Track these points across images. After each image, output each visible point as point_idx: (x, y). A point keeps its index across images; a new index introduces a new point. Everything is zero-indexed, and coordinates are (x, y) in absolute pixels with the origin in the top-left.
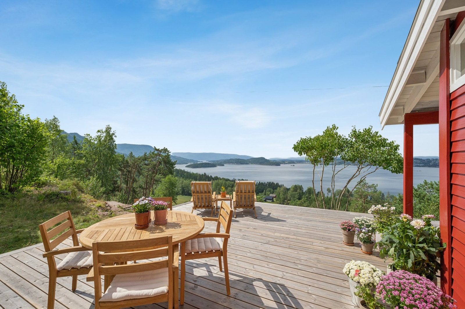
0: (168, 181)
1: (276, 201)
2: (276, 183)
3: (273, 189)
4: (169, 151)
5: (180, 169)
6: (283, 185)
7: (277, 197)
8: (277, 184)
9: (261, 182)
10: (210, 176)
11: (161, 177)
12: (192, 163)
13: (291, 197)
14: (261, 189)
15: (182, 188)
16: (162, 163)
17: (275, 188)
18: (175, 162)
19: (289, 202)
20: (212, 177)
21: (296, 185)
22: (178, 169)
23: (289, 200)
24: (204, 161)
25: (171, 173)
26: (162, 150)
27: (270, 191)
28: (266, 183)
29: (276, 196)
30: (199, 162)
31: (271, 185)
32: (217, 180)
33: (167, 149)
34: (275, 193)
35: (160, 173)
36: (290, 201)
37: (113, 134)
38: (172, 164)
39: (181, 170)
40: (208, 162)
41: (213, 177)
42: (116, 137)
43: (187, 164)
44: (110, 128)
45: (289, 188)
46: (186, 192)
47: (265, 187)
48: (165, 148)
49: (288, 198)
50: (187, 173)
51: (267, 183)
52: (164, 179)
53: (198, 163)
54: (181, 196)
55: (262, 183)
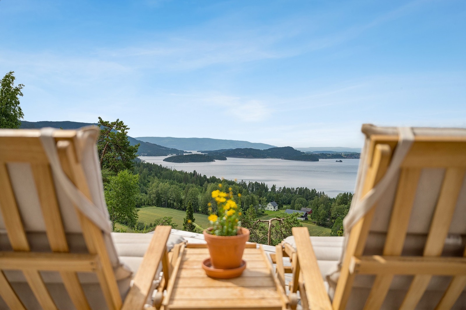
0: (121, 180)
1: (312, 218)
2: (312, 190)
3: (307, 200)
4: (127, 127)
5: (154, 164)
6: (323, 193)
7: (313, 212)
8: (314, 191)
9: (286, 188)
10: (202, 176)
11: (108, 173)
12: (174, 155)
13: (336, 212)
14: (286, 199)
15: (156, 195)
16: (113, 147)
17: (310, 198)
18: (136, 146)
19: (333, 221)
20: (206, 177)
21: (346, 193)
22: (150, 163)
23: (333, 218)
24: (194, 152)
25: (128, 166)
26: (114, 124)
27: (301, 202)
28: (295, 189)
29: (311, 211)
30: (186, 152)
31: (304, 192)
32: (214, 183)
33: (122, 122)
34: (310, 206)
35: (108, 167)
36: (335, 219)
37: (17, 90)
38: (131, 151)
39: (155, 166)
40: (200, 153)
41: (208, 177)
42: (21, 95)
43: (167, 156)
44: (13, 78)
45: (332, 198)
46: (164, 201)
47: (293, 196)
48: (118, 120)
49: (332, 214)
50: (166, 169)
51: (297, 188)
52: (114, 177)
53: (184, 154)
54: (155, 207)
55: (289, 189)
